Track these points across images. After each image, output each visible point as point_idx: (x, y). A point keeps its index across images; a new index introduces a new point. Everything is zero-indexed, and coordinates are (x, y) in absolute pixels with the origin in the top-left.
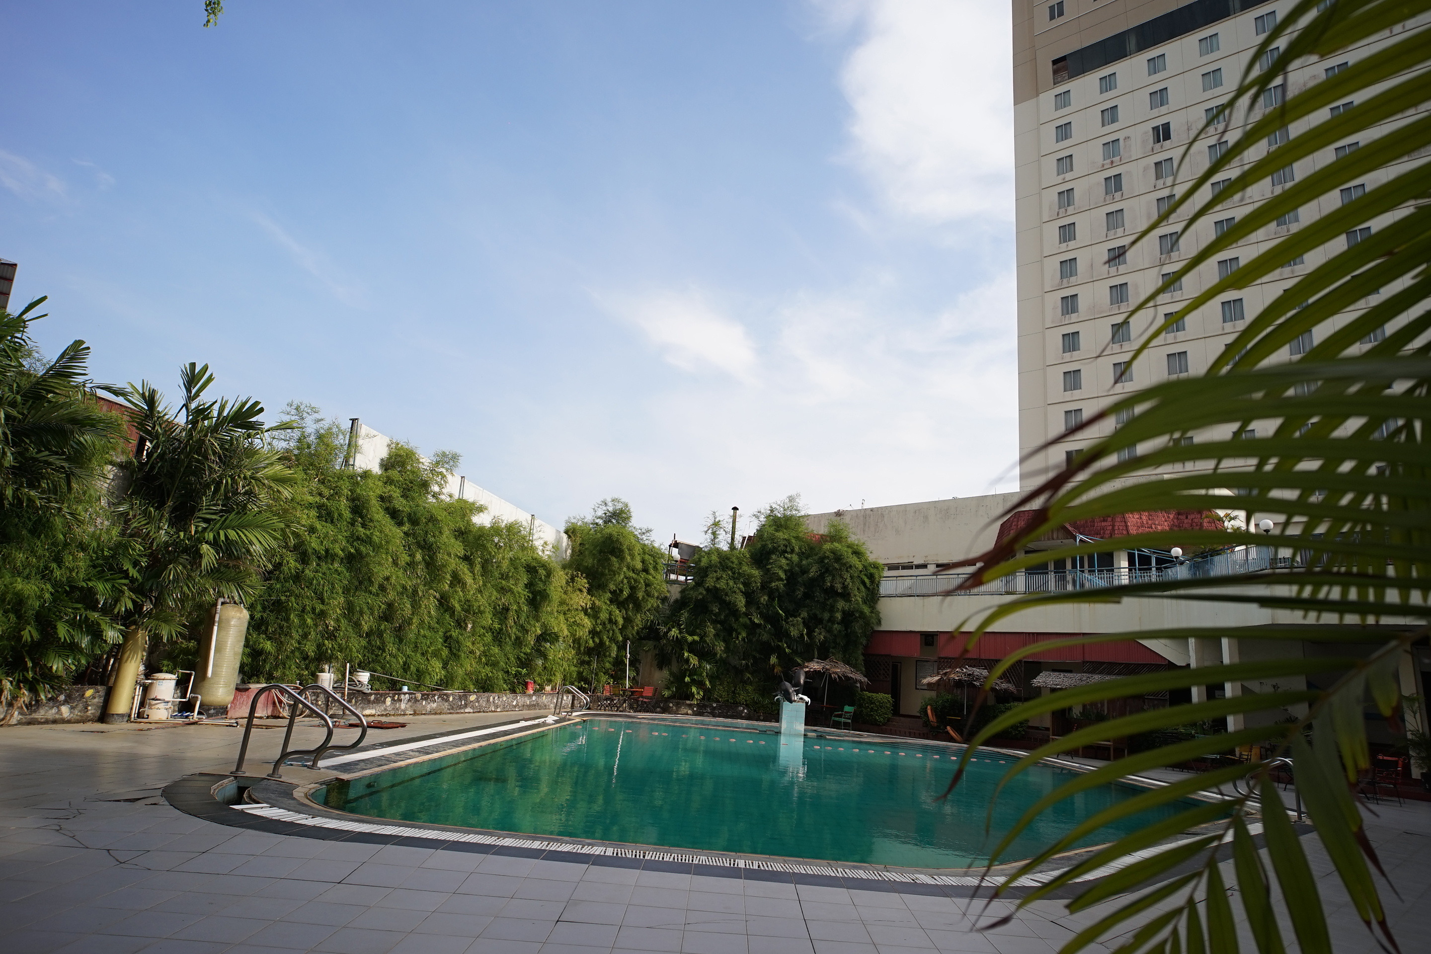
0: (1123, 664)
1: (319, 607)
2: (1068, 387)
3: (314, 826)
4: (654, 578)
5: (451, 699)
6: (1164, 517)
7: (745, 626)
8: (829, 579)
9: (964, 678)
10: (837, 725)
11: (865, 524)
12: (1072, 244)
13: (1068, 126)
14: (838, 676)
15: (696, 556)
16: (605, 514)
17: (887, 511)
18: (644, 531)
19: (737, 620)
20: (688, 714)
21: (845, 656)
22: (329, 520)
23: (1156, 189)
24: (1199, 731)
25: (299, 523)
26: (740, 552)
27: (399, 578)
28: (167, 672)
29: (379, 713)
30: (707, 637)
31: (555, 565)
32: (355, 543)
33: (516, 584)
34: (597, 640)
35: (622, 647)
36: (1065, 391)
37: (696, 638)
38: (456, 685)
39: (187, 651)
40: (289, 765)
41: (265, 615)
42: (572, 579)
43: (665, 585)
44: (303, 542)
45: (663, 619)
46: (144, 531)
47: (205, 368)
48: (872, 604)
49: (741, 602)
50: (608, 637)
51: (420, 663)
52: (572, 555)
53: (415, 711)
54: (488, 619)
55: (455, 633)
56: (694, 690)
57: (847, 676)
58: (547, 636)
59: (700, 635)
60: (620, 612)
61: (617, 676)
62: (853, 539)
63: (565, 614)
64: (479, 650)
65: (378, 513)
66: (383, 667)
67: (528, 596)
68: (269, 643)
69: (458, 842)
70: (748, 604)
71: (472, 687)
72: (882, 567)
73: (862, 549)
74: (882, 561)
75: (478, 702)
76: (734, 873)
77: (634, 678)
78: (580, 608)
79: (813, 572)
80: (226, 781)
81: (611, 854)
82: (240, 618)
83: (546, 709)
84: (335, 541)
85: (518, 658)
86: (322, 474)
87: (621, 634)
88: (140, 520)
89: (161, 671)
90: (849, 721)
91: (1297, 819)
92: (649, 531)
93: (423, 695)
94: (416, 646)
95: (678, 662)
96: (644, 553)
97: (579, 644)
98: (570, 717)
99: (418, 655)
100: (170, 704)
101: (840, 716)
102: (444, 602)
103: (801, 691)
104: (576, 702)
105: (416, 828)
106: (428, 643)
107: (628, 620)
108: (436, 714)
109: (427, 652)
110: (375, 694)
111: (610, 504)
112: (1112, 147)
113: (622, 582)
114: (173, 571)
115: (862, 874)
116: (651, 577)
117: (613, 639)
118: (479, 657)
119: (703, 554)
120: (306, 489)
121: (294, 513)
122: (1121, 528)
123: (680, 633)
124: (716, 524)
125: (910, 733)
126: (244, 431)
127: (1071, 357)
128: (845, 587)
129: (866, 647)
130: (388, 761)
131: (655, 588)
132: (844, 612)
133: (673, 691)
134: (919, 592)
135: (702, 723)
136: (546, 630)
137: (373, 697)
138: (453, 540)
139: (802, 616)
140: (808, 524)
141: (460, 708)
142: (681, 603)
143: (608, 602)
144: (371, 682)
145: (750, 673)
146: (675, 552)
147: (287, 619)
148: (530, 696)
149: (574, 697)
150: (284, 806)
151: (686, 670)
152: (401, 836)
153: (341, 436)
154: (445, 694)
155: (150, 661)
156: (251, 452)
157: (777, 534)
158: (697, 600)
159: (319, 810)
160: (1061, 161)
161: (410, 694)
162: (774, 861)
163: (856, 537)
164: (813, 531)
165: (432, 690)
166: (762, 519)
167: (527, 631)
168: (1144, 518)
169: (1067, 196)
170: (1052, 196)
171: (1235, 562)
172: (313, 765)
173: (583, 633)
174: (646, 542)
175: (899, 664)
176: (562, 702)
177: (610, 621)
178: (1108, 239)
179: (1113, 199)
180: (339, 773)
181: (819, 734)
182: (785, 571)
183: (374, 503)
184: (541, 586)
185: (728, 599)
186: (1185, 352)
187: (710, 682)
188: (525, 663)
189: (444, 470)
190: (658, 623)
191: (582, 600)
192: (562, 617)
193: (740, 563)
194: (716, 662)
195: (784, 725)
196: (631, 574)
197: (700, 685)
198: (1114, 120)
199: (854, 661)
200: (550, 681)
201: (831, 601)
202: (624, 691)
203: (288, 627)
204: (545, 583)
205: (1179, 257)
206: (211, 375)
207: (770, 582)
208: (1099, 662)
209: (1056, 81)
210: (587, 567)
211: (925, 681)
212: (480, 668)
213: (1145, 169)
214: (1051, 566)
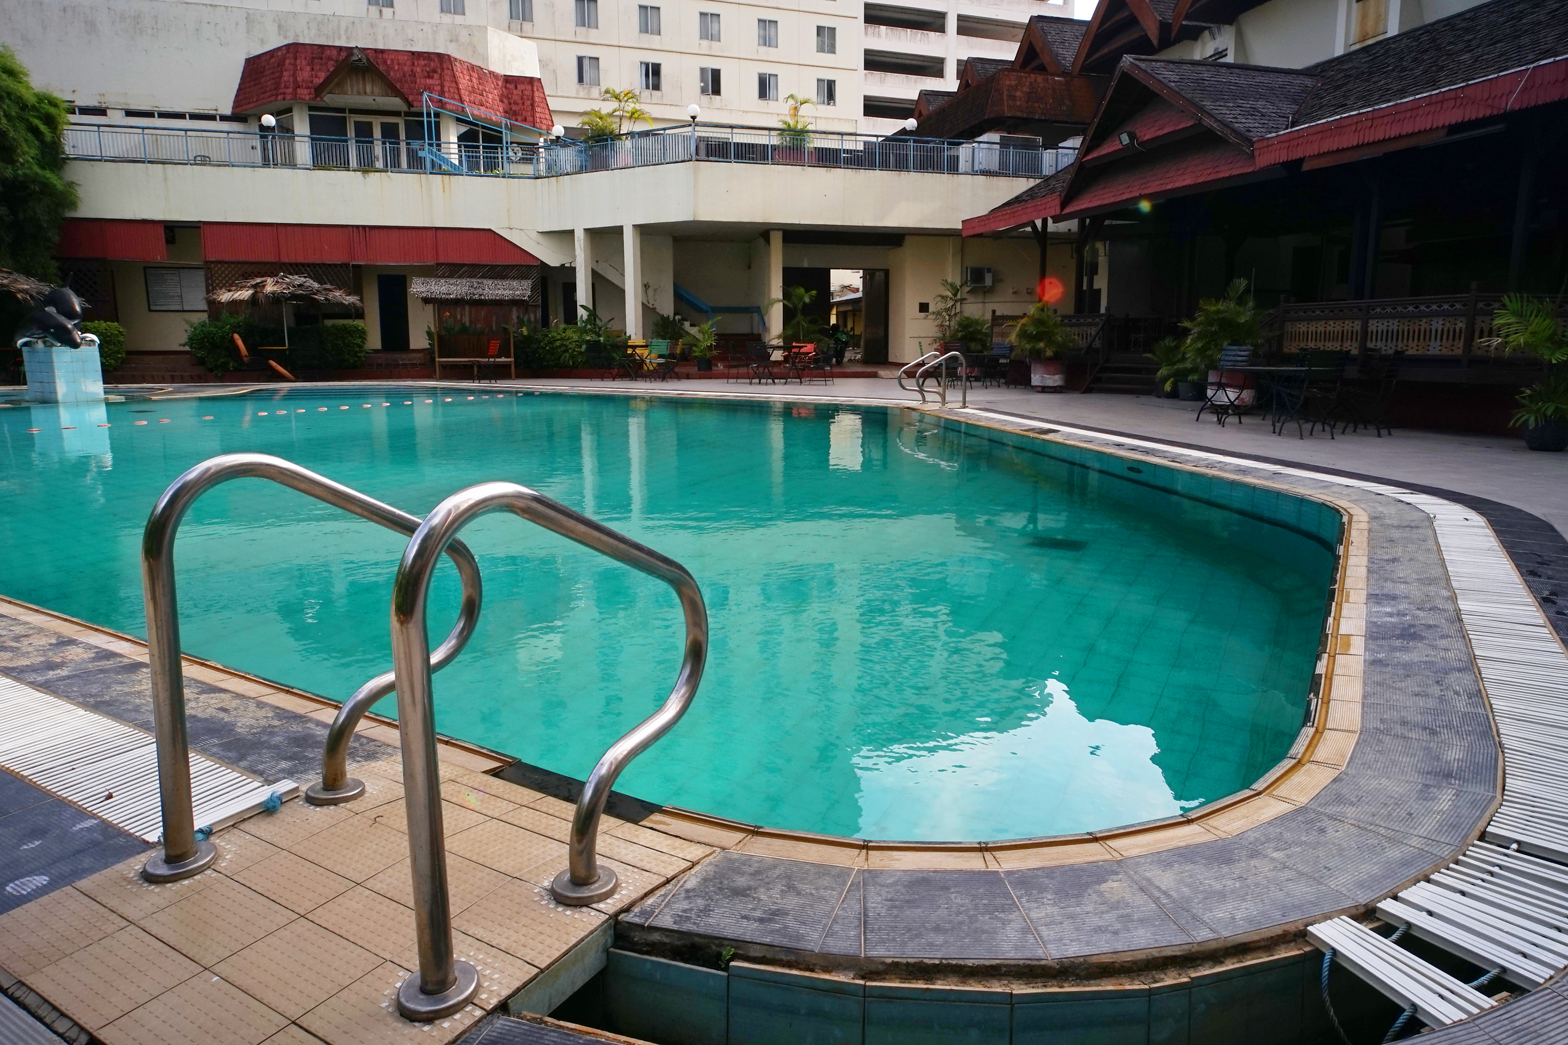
0: (488, 266)
6: (492, 82)
48: (60, 171)
122: (451, 90)
134: (151, 156)
208: (457, 264)
214: (351, 133)
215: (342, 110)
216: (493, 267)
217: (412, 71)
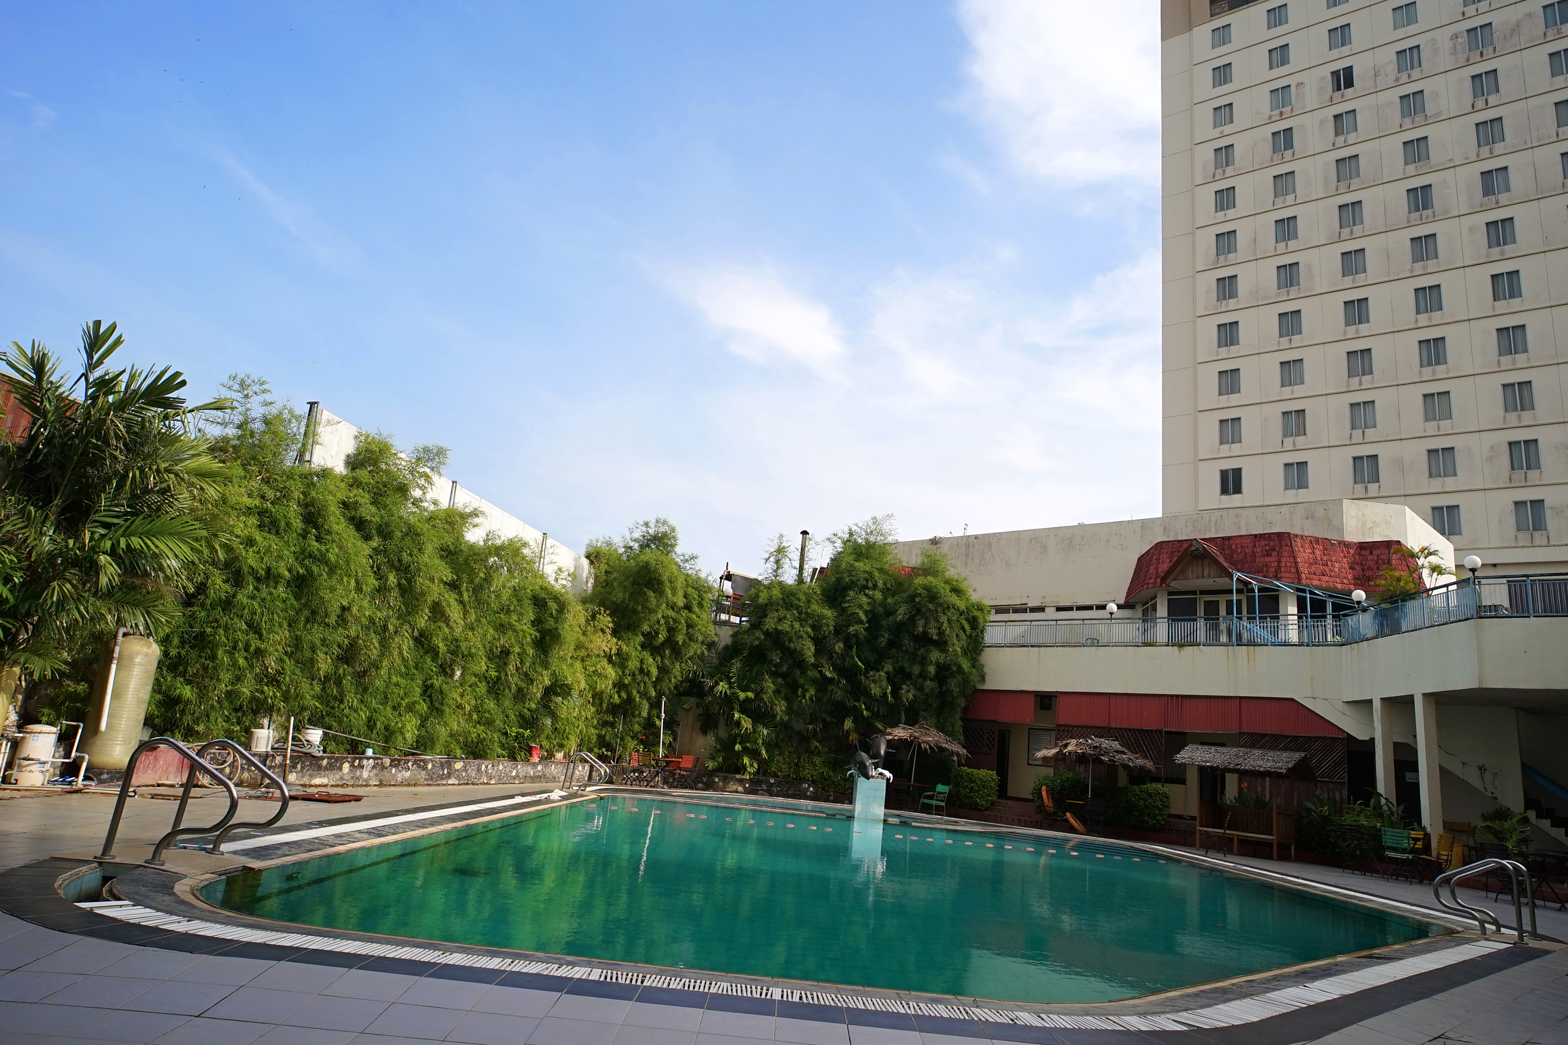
0: (1289, 736)
1: (255, 643)
2: (1224, 391)
3: (186, 934)
4: (699, 617)
5: (430, 766)
6: (1342, 552)
7: (814, 681)
8: (921, 623)
9: (1089, 751)
10: (927, 809)
11: (967, 555)
12: (1231, 213)
13: (1228, 68)
14: (930, 746)
15: (753, 591)
16: (644, 537)
17: (996, 540)
18: (688, 558)
19: (803, 672)
20: (737, 792)
21: (938, 721)
22: (273, 531)
23: (1334, 147)
24: (1386, 824)
25: (231, 533)
26: (809, 587)
27: (364, 607)
28: (47, 724)
29: (333, 783)
30: (764, 693)
31: (570, 597)
32: (306, 562)
33: (519, 620)
34: (624, 695)
35: (655, 705)
36: (1220, 395)
37: (750, 695)
38: (438, 747)
39: (74, 697)
40: (181, 848)
41: (183, 653)
42: (593, 617)
43: (712, 627)
44: (237, 557)
45: (708, 669)
46: (20, 536)
47: (113, 328)
48: (974, 656)
49: (809, 649)
50: (638, 692)
51: (389, 719)
52: (595, 586)
53: (381, 781)
54: (482, 665)
55: (437, 682)
56: (746, 760)
57: (941, 747)
58: (558, 689)
59: (756, 690)
60: (654, 660)
61: (649, 739)
62: (951, 573)
63: (583, 660)
64: (469, 704)
65: (337, 523)
66: (340, 722)
67: (536, 637)
68: (188, 687)
69: (384, 958)
70: (817, 653)
71: (459, 752)
72: (989, 609)
73: (963, 586)
74: (987, 602)
75: (466, 771)
76: (763, 1007)
77: (670, 744)
78: (603, 654)
79: (902, 613)
80: (84, 868)
81: (597, 979)
82: (147, 655)
83: (555, 782)
84: (280, 557)
85: (520, 714)
86: (267, 470)
87: (655, 687)
88: (15, 522)
89: (39, 722)
90: (943, 804)
91: (1517, 940)
92: (693, 558)
93: (392, 761)
94: (386, 697)
95: (726, 725)
96: (687, 586)
97: (601, 699)
98: (583, 793)
99: (388, 709)
100: (48, 766)
101: (931, 797)
102: (422, 641)
103: (881, 764)
104: (594, 774)
105: (330, 937)
106: (402, 693)
107: (663, 670)
108: (409, 785)
109: (400, 704)
110: (328, 758)
111: (652, 525)
112: (1281, 95)
113: (658, 622)
114: (56, 591)
115: (942, 1011)
116: (694, 616)
117: (644, 695)
118: (470, 714)
119: (762, 588)
120: (244, 490)
121: (226, 518)
122: (1289, 565)
123: (731, 687)
124: (781, 551)
125: (1019, 820)
126: (159, 410)
127: (1228, 352)
128: (941, 633)
129: (966, 710)
130: (323, 844)
131: (699, 630)
132: (938, 665)
133: (719, 762)
134: (1033, 642)
135: (755, 803)
136: (556, 680)
137: (325, 762)
138: (437, 561)
139: (886, 669)
140: (896, 554)
141: (442, 779)
142: (732, 651)
143: (639, 648)
144: (325, 743)
145: (818, 741)
146: (727, 586)
147: (213, 657)
148: (535, 765)
149: (592, 767)
150: (153, 904)
151: (737, 735)
152: (306, 949)
153: (294, 424)
154: (421, 761)
155: (26, 709)
156: (169, 439)
157: (857, 564)
158: (752, 647)
159: (202, 910)
160: (1219, 111)
161: (374, 759)
162: (823, 990)
163: (956, 571)
164: (901, 562)
165: (406, 755)
166: (839, 544)
167: (532, 681)
168: (1318, 552)
169: (1225, 154)
170: (1206, 154)
171: (1432, 610)
172: (213, 849)
173: (606, 686)
174: (690, 572)
175: (1007, 733)
176: (573, 773)
177: (641, 670)
178: (1275, 207)
179: (1283, 158)
180: (249, 860)
181: (904, 820)
182: (866, 612)
183: (334, 509)
184: (551, 622)
185: (792, 645)
186: (1370, 350)
187: (767, 751)
188: (528, 722)
189: (428, 470)
190: (703, 674)
191: (604, 643)
192: (578, 665)
193: (809, 601)
194: (776, 727)
195: (858, 807)
196: (671, 613)
197: (754, 754)
198: (1284, 61)
199: (950, 728)
200: (561, 746)
201: (922, 650)
202: (657, 761)
203: (214, 668)
204: (557, 620)
205: (1363, 232)
206: (120, 336)
207: (848, 626)
208: (1260, 734)
209: (1213, 12)
210: (614, 603)
211: (1040, 754)
212: (469, 727)
213: (1322, 122)
214: (1201, 611)
215: (1194, 593)
216: (1296, 738)
217: (1253, 552)
